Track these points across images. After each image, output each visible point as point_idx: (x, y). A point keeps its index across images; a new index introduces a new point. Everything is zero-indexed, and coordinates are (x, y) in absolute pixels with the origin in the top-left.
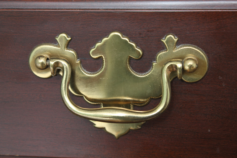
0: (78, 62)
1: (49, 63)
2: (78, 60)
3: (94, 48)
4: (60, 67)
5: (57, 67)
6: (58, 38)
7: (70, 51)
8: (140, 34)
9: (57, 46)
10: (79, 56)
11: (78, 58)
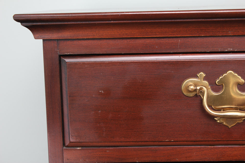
0: (210, 87)
1: (197, 88)
2: (209, 86)
3: (218, 80)
4: (203, 91)
5: (200, 90)
6: (199, 75)
7: (205, 82)
8: (243, 71)
9: (198, 79)
10: (210, 84)
11: (209, 85)
